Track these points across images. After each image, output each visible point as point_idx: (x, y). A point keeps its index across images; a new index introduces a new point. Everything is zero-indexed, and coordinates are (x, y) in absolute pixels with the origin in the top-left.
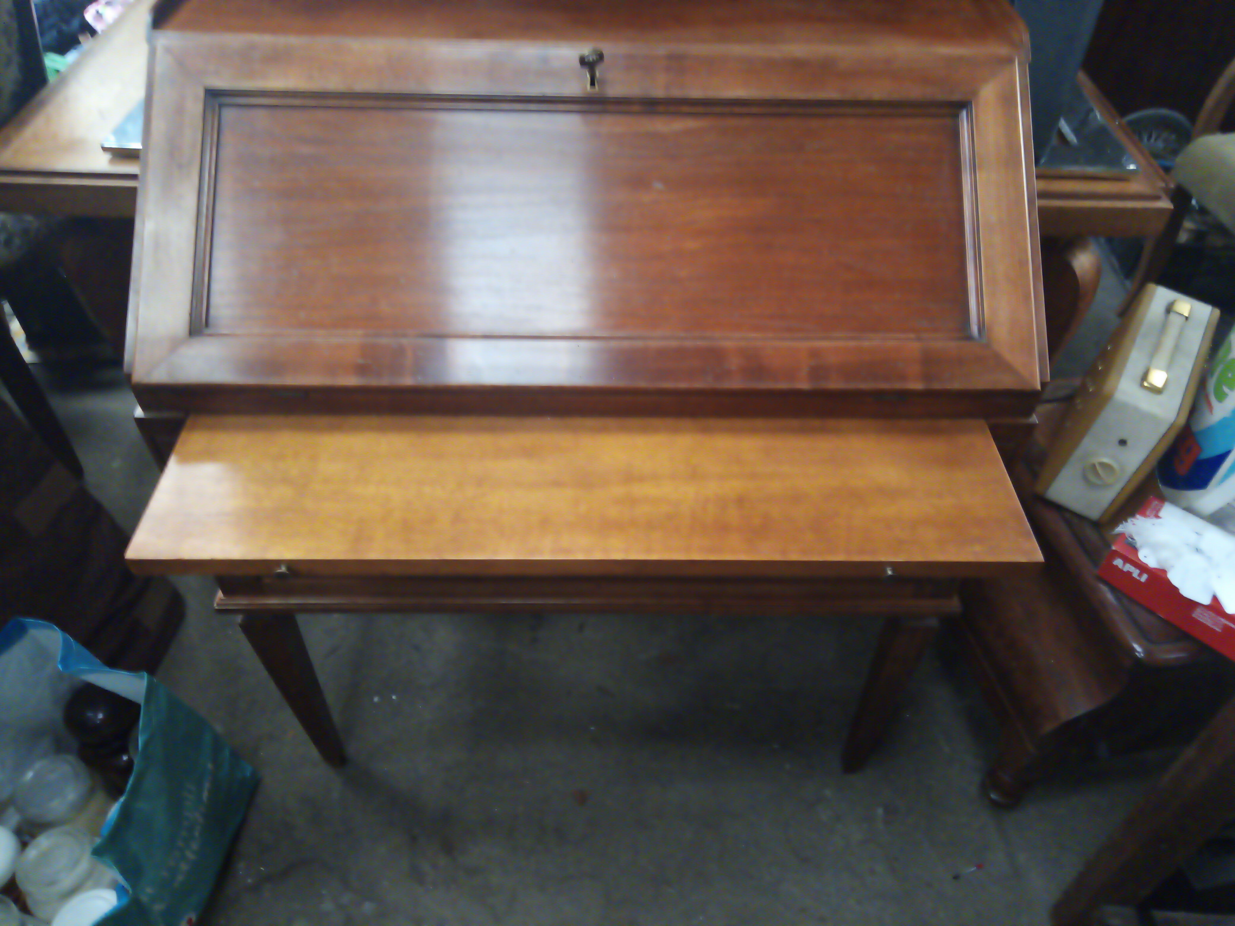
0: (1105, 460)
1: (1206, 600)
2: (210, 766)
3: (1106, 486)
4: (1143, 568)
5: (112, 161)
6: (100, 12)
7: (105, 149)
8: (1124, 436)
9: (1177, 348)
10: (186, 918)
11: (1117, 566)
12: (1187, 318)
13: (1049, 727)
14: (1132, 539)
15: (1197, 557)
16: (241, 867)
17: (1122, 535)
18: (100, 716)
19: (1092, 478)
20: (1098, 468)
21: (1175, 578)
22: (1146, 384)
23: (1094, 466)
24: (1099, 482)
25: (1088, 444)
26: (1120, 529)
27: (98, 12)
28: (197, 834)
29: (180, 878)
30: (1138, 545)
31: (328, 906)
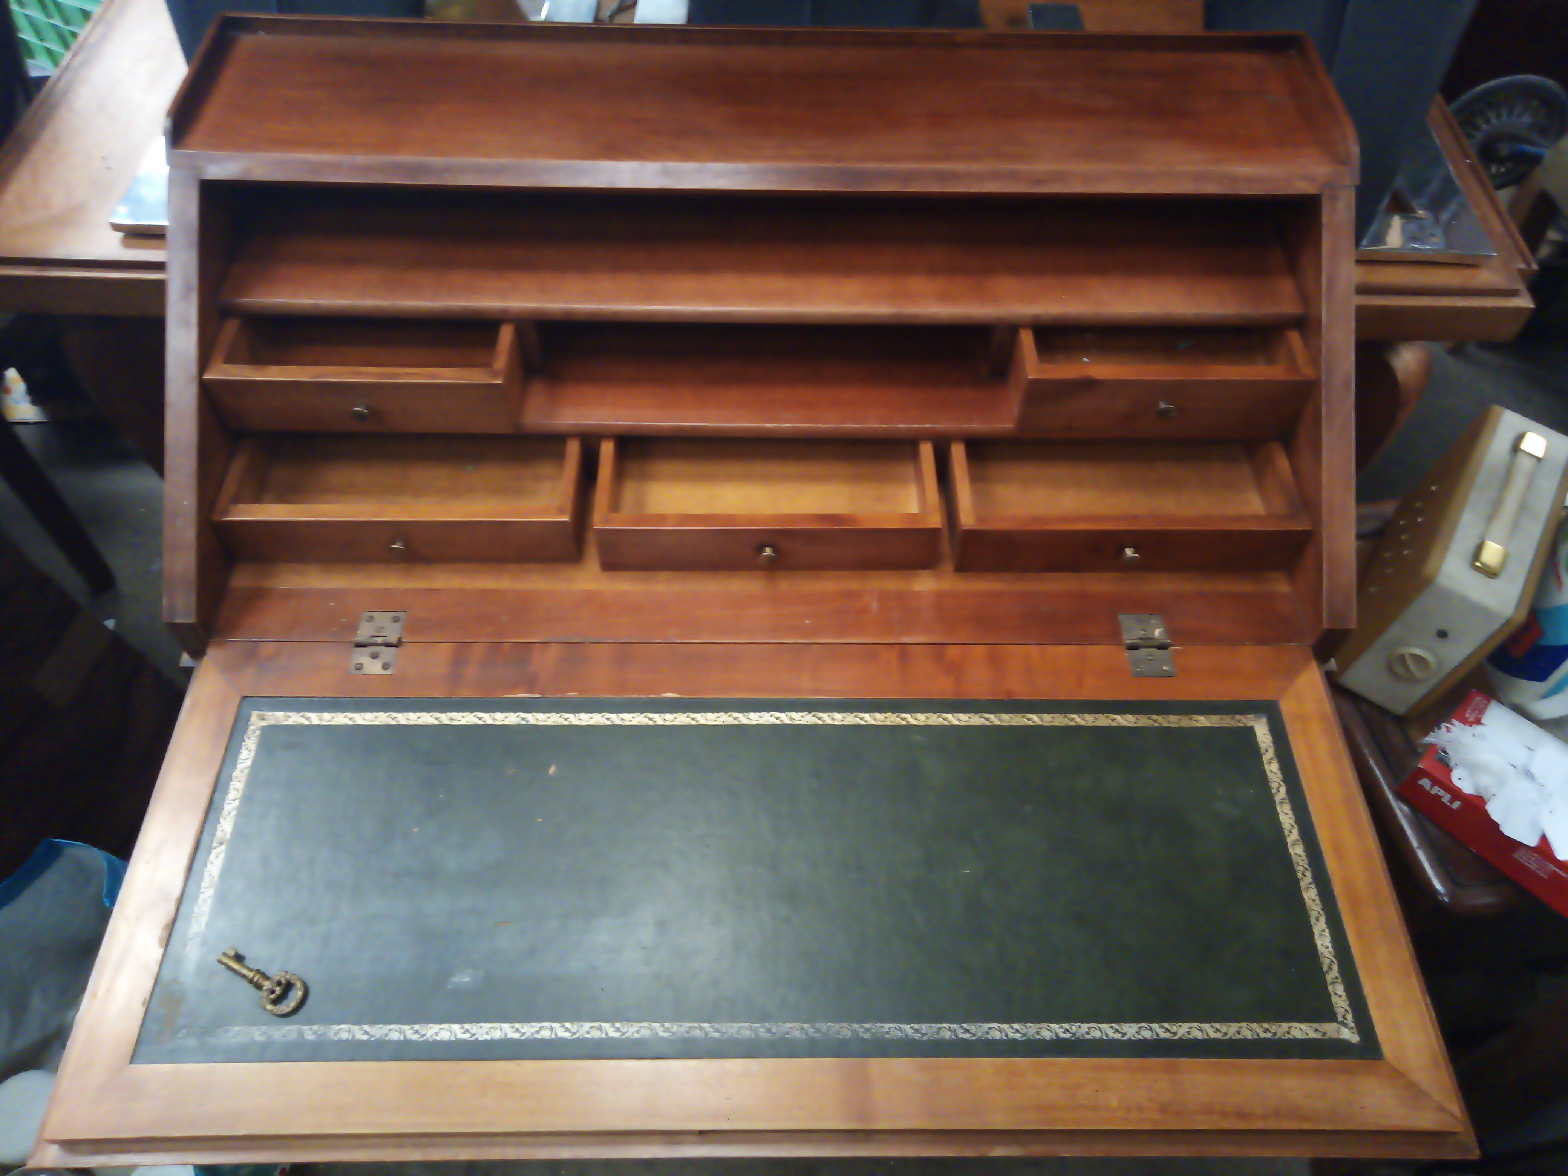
0: (1418, 651)
1: (1532, 841)
3: (1416, 680)
4: (1456, 793)
5: (125, 242)
7: (116, 227)
8: (1443, 626)
9: (1523, 507)
12: (1539, 459)
14: (1445, 752)
15: (1525, 785)
17: (1433, 746)
19: (1399, 670)
20: (1410, 662)
21: (1495, 811)
22: (1478, 564)
23: (1402, 658)
24: (1407, 676)
25: (1395, 631)
26: (1431, 737)
30: (1452, 764)
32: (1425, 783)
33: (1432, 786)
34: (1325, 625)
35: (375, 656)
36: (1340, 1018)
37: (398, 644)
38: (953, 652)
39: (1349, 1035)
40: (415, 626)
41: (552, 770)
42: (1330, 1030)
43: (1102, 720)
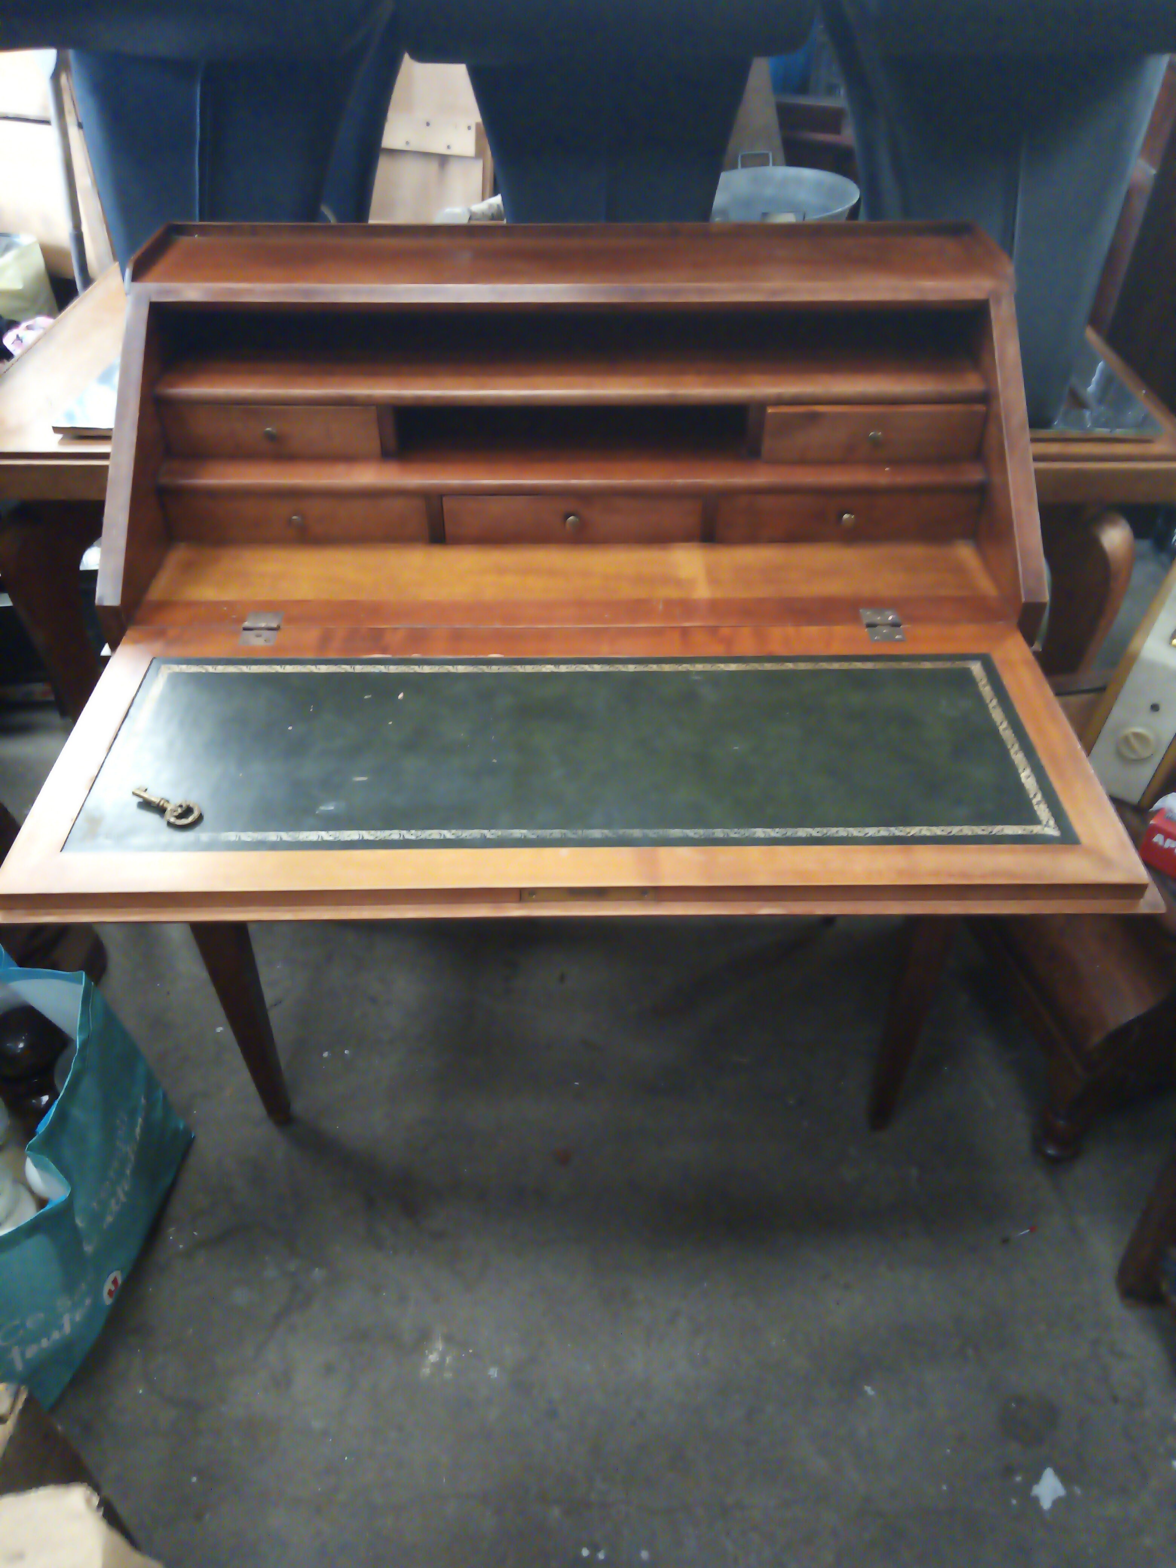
0: (1139, 730)
2: (143, 1101)
3: (1142, 761)
5: (61, 442)
6: (20, 336)
7: (56, 430)
8: (1155, 701)
10: (111, 1278)
11: (1156, 844)
13: (1097, 1039)
14: (1172, 813)
16: (171, 1233)
18: (21, 1045)
19: (1128, 753)
20: (1133, 740)
23: (1126, 740)
24: (1133, 756)
25: (1118, 713)
26: (1158, 805)
27: (18, 336)
28: (128, 1172)
29: (110, 1219)
31: (271, 1272)
32: (1158, 839)
33: (1165, 840)
34: (1023, 600)
35: (258, 636)
36: (1044, 823)
37: (277, 629)
38: (725, 631)
39: (1052, 831)
40: (290, 620)
41: (401, 696)
42: (1036, 829)
43: (845, 666)
